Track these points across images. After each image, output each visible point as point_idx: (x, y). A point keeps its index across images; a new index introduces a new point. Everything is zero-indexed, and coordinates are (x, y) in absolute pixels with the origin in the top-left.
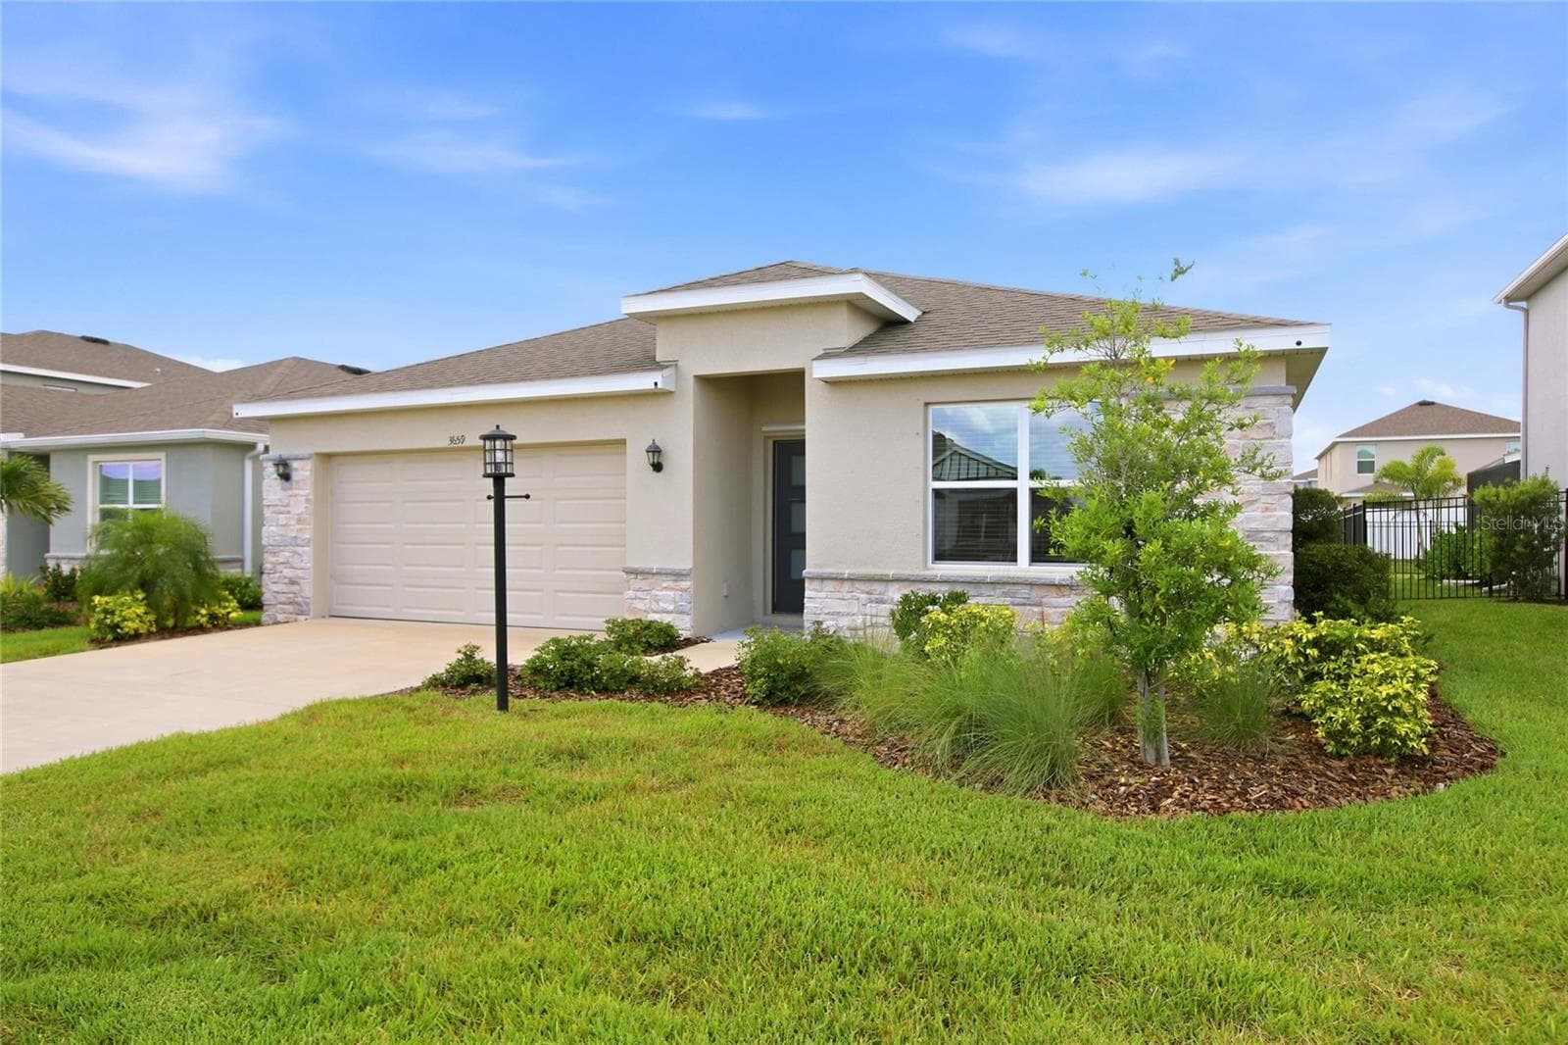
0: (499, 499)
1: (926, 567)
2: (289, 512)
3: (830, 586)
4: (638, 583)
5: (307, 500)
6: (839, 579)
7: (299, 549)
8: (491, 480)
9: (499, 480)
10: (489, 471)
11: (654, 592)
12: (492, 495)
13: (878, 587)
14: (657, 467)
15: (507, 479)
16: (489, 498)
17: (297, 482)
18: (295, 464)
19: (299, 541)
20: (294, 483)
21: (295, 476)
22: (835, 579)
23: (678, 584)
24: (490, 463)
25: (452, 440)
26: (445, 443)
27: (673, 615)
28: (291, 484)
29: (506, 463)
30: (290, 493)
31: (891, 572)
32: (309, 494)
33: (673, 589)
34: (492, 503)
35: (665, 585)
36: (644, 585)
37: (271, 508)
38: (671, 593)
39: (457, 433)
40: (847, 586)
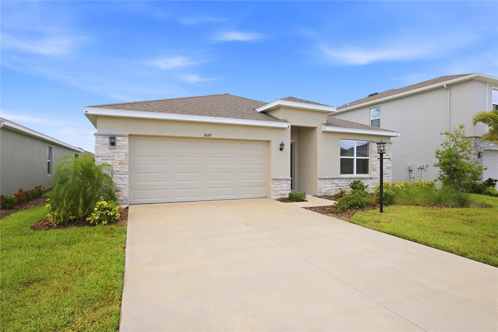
0: (381, 159)
1: (339, 176)
2: (114, 159)
3: (323, 181)
4: (275, 183)
5: (126, 154)
6: (325, 179)
7: (122, 176)
8: (379, 154)
9: (381, 155)
10: (379, 152)
11: (281, 185)
12: (380, 158)
13: (333, 180)
14: (281, 149)
15: (384, 154)
16: (379, 159)
17: (119, 146)
18: (118, 138)
19: (121, 173)
20: (117, 146)
21: (118, 143)
22: (324, 179)
23: (288, 182)
24: (379, 150)
25: (205, 135)
26: (203, 136)
27: (286, 191)
28: (116, 147)
29: (384, 150)
30: (115, 151)
31: (336, 177)
32: (127, 152)
33: (287, 184)
34: (379, 160)
35: (284, 183)
36: (278, 183)
37: (100, 157)
38: (286, 185)
39: (208, 133)
40: (327, 181)
